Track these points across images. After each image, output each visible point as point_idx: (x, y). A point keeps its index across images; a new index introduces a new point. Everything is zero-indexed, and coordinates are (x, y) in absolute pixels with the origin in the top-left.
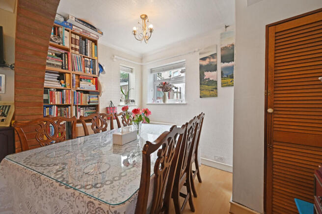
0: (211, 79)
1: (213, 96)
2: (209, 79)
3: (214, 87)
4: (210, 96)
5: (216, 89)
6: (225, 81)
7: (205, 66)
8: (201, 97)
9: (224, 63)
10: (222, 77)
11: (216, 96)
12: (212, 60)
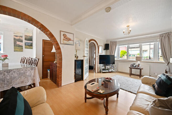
0: (20, 45)
1: (21, 51)
2: (19, 44)
3: (21, 48)
4: (20, 51)
5: (22, 49)
6: (27, 47)
7: (17, 39)
8: (14, 51)
9: (26, 40)
10: (25, 45)
11: (22, 51)
12: (20, 38)
